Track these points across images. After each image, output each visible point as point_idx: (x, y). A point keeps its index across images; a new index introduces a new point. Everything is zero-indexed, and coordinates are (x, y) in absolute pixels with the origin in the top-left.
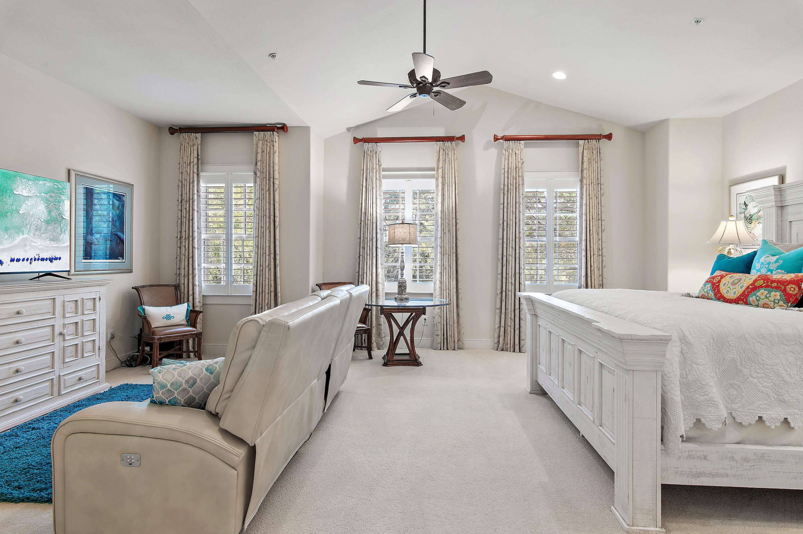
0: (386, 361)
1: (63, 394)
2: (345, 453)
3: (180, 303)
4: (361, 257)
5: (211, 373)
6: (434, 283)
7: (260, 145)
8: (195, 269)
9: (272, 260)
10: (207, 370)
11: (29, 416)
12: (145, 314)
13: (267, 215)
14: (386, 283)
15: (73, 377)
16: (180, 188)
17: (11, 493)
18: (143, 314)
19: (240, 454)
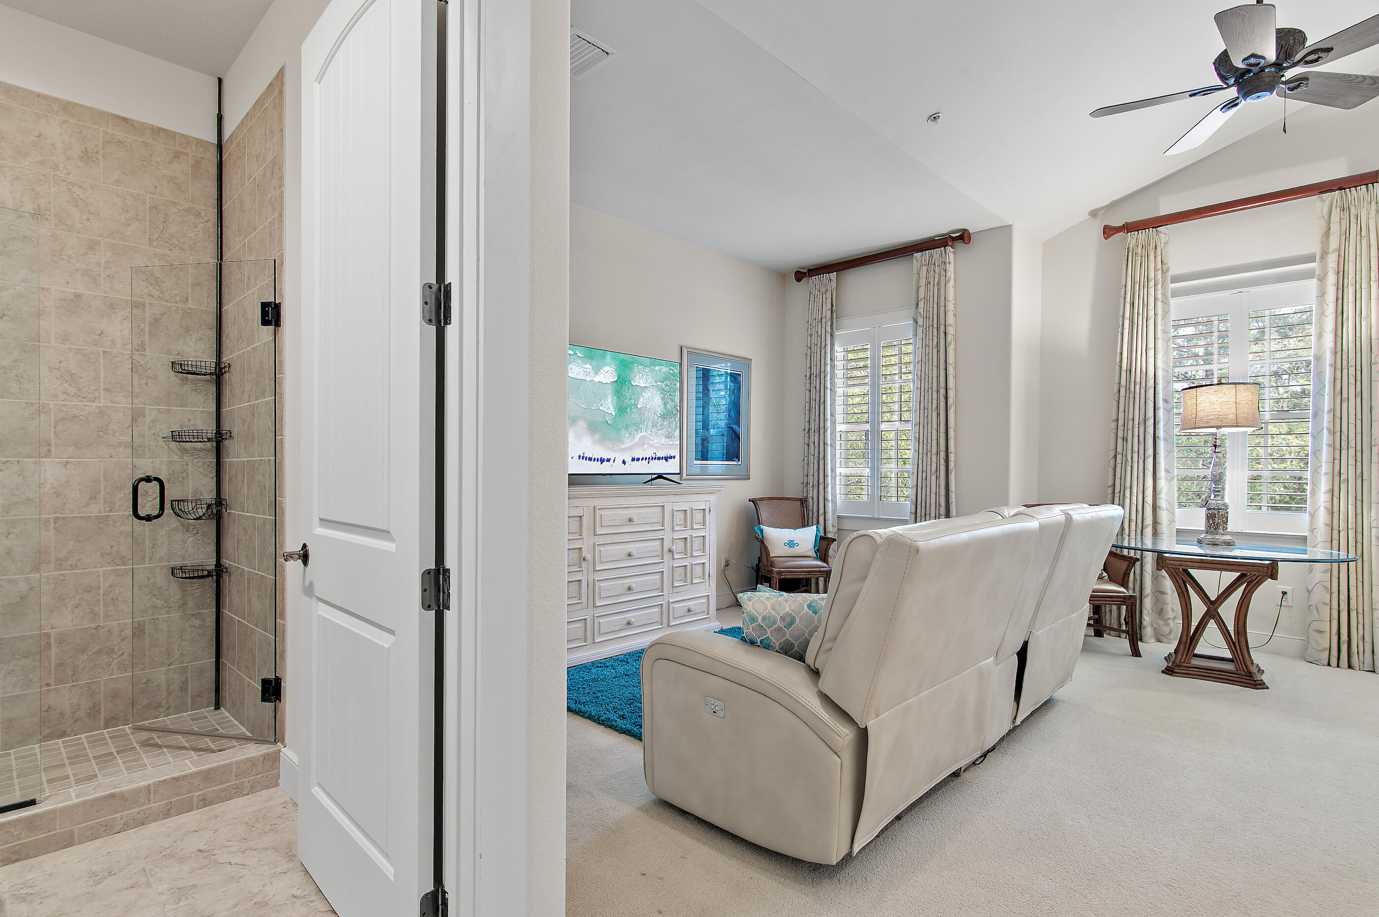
0: (1170, 665)
1: (672, 626)
2: (1048, 803)
3: (808, 526)
4: (1119, 457)
5: (815, 613)
6: (1310, 513)
7: (923, 273)
8: (827, 476)
9: (942, 462)
10: (809, 606)
11: (639, 644)
12: (763, 537)
13: (935, 388)
14: (1178, 511)
15: (683, 607)
16: (809, 358)
17: (616, 721)
18: (761, 537)
19: (844, 735)
